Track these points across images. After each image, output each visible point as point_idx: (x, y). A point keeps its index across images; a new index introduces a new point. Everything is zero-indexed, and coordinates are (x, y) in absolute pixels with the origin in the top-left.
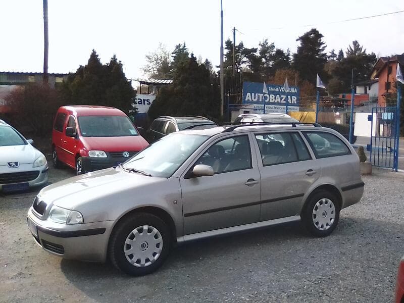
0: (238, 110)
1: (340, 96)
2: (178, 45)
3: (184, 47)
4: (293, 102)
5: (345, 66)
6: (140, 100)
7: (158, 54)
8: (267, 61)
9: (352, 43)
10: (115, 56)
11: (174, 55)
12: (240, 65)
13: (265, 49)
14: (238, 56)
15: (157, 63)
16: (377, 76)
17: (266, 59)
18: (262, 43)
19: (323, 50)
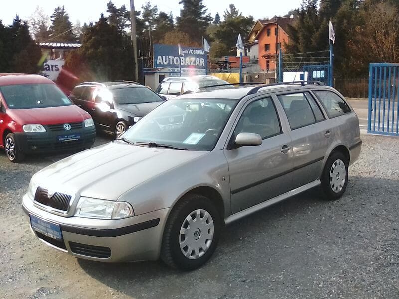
0: (153, 74)
1: (223, 59)
2: (57, 8)
3: (63, 10)
4: (201, 65)
5: (225, 28)
6: (47, 66)
7: (36, 19)
8: (151, 24)
9: (229, 6)
10: (18, 17)
11: (53, 19)
12: (123, 29)
13: (148, 13)
14: (121, 19)
15: (34, 28)
16: (257, 39)
17: (149, 22)
18: (144, 6)
19: (204, 13)
